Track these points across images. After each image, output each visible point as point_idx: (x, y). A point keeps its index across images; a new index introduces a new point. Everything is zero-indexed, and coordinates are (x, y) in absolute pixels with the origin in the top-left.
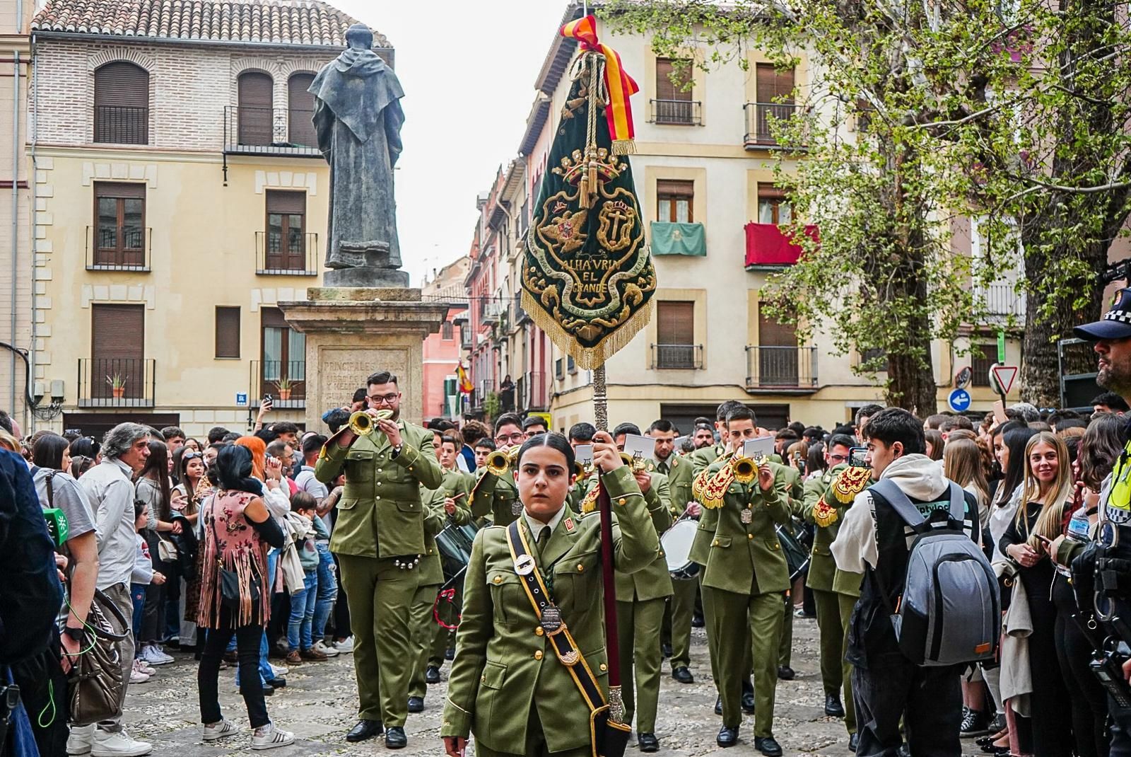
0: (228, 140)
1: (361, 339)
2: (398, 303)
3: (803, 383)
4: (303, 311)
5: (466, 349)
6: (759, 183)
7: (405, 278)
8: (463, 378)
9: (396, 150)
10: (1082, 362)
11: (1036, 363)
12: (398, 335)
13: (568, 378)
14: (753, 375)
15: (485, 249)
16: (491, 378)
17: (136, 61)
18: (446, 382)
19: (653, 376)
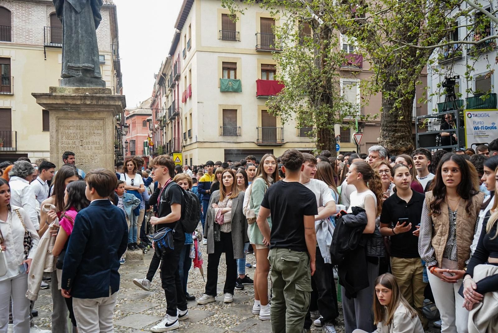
0: (46, 41)
1: (79, 114)
2: (98, 95)
3: (278, 141)
4: (46, 99)
5: (150, 130)
6: (262, 64)
7: (103, 83)
8: (150, 141)
9: (98, 19)
10: (406, 129)
11: (386, 130)
12: (99, 112)
13: (188, 139)
14: (260, 138)
15: (157, 93)
16: (160, 140)
17: (5, 6)
18: (144, 142)
19: (221, 139)
